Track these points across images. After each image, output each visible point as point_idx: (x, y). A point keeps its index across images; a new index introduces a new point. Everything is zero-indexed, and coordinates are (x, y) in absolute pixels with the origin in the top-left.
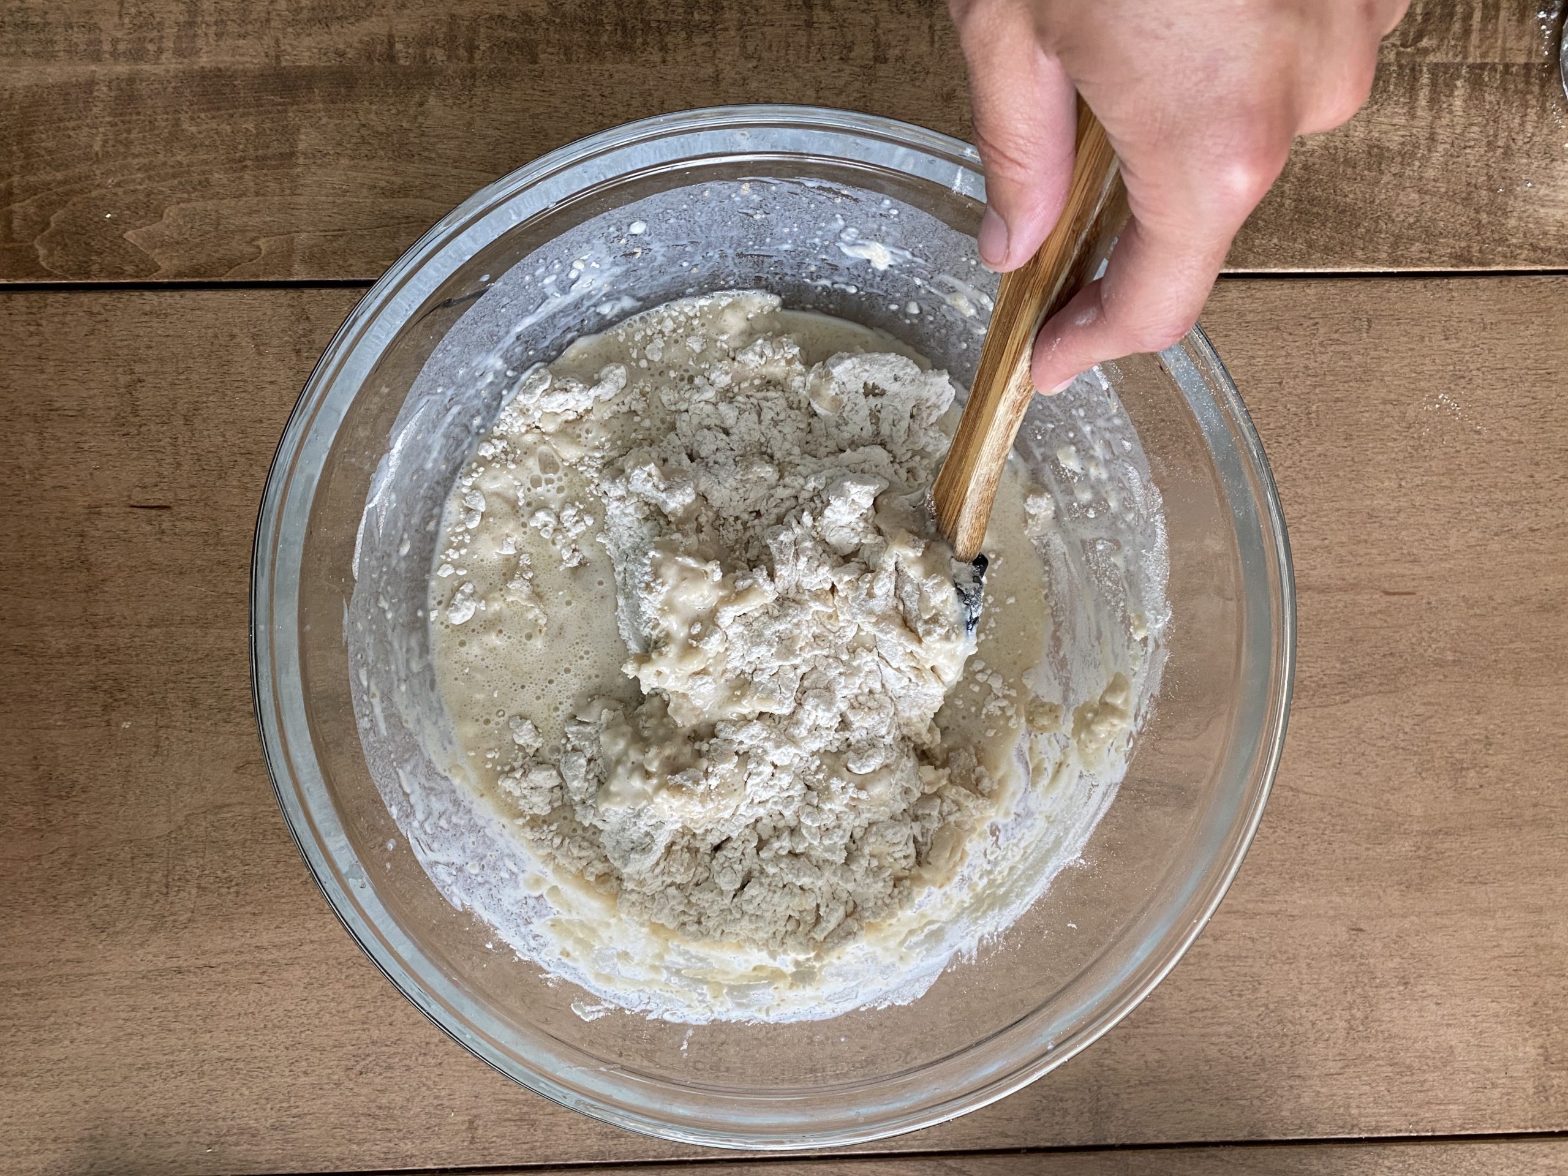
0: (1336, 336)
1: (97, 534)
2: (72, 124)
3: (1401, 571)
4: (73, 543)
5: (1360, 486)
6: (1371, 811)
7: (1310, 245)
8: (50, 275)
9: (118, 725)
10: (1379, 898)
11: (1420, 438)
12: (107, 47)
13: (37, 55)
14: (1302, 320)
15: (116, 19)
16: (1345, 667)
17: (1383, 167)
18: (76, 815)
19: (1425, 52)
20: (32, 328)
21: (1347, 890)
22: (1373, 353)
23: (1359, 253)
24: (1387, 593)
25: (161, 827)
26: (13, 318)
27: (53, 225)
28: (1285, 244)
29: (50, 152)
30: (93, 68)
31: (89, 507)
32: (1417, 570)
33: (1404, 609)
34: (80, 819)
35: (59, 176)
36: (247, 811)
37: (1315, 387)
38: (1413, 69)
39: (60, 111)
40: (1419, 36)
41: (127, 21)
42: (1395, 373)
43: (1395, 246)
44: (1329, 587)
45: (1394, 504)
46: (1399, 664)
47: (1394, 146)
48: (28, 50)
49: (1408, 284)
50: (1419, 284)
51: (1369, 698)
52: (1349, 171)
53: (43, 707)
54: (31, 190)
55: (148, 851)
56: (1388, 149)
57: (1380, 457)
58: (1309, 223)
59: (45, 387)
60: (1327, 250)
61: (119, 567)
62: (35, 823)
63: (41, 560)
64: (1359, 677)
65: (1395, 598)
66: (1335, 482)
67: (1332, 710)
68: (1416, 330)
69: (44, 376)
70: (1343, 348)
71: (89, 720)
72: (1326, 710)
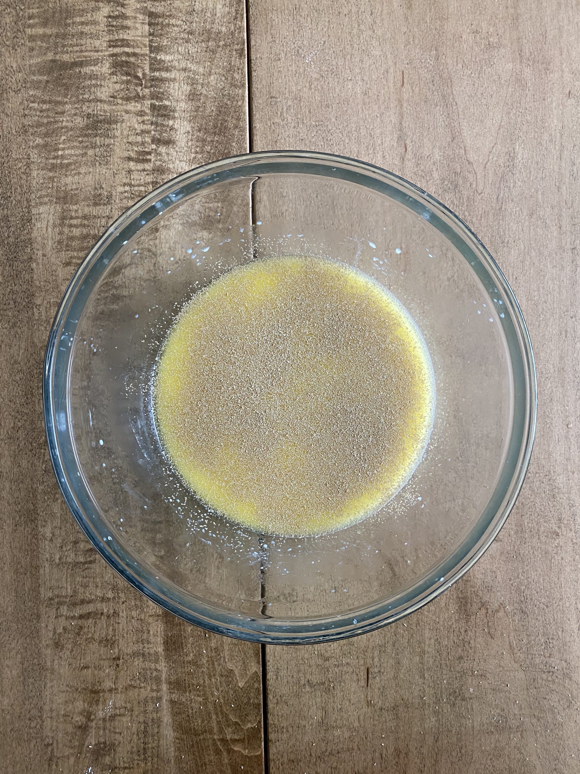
0: (279, 113)
1: (381, 702)
2: (190, 711)
3: (392, 78)
4: (385, 713)
5: (351, 99)
6: (510, 89)
7: (236, 127)
8: (260, 722)
9: (471, 694)
10: (554, 84)
11: (328, 71)
12: (154, 694)
13: (158, 727)
14: (271, 131)
15: (142, 690)
16: (439, 104)
17: (198, 93)
18: (515, 715)
19: (144, 74)
20: (285, 731)
21: (549, 100)
22: (287, 95)
23: (240, 103)
24: (403, 85)
25: (521, 675)
26: (280, 739)
27: (237, 720)
28: (236, 139)
29: (203, 722)
30: (164, 700)
31: (368, 706)
32: (391, 70)
33: (411, 76)
34: (516, 712)
35: (214, 717)
36: (512, 634)
37: (303, 123)
38: (153, 80)
39: (184, 716)
40: (137, 77)
41: (142, 685)
42: (297, 84)
43: (236, 86)
44: (400, 114)
45: (360, 83)
46: (437, 78)
47: (189, 88)
48: (156, 731)
49: (254, 79)
50: (254, 74)
51: (454, 92)
52: (201, 109)
53: (463, 729)
54: (221, 731)
55: (532, 681)
56: (191, 91)
57: (337, 90)
58: (225, 128)
59: (312, 725)
60: (238, 119)
61: (396, 692)
62: (519, 733)
63: (393, 728)
64: (444, 96)
65: (405, 80)
66: (349, 111)
67: (460, 110)
68: (276, 74)
69: (307, 725)
70: (285, 110)
71: (469, 707)
72: (460, 113)
